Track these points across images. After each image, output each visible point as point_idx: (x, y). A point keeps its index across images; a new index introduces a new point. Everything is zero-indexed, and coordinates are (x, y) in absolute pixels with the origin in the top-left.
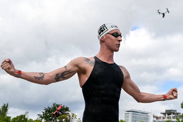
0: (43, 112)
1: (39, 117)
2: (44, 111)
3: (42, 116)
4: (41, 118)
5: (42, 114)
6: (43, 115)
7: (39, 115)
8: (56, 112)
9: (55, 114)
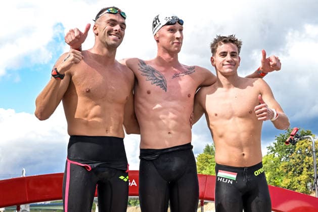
0: (274, 143)
1: (270, 151)
2: (276, 142)
3: (274, 148)
4: (273, 152)
5: (273, 145)
6: (276, 147)
7: (269, 148)
8: (291, 139)
9: (289, 141)
